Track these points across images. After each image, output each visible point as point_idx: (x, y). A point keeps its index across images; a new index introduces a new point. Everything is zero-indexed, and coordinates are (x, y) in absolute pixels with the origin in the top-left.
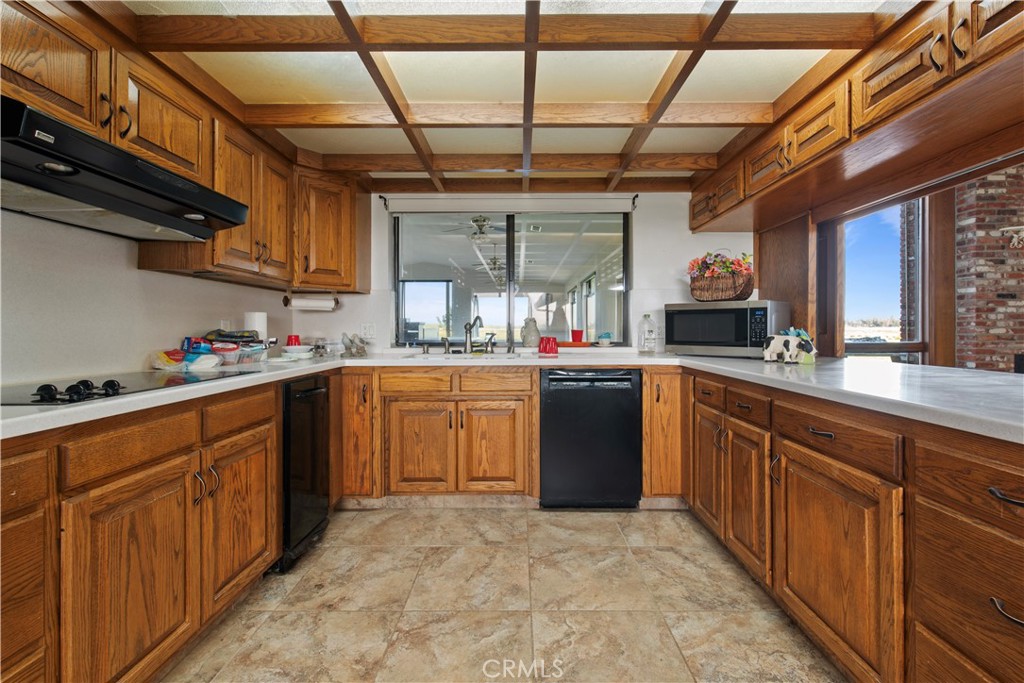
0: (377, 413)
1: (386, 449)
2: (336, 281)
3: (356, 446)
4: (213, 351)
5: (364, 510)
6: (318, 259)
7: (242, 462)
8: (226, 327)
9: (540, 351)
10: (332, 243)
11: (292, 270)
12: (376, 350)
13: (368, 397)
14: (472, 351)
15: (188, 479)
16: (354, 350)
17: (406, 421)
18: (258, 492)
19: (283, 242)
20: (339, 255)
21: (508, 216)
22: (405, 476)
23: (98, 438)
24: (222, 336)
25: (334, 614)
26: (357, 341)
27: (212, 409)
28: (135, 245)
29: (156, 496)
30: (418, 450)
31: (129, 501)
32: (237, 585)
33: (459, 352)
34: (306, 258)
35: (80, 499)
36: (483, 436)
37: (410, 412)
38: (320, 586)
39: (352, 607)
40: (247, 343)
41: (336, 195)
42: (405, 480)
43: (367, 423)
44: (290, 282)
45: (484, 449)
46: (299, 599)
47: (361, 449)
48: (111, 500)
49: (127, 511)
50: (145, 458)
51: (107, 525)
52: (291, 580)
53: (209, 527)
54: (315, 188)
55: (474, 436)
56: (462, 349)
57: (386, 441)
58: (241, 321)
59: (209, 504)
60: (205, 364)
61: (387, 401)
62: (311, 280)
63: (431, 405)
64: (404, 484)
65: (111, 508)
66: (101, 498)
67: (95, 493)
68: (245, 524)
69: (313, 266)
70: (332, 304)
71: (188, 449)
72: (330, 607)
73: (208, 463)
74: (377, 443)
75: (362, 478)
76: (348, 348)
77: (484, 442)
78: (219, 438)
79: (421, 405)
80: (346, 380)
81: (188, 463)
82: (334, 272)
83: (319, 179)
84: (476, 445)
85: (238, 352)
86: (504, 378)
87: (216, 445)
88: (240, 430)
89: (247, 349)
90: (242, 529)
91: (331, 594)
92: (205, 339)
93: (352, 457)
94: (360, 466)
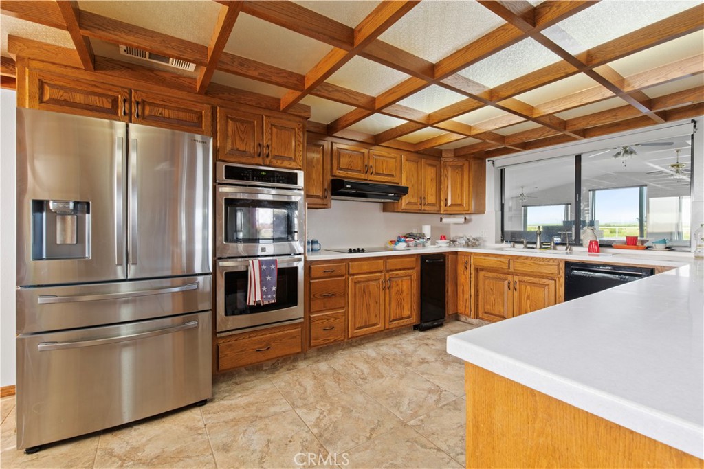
0: (473, 275)
1: (477, 295)
2: (461, 209)
3: (463, 290)
4: (405, 241)
5: (468, 323)
6: (452, 200)
7: (400, 281)
8: (415, 232)
9: (589, 251)
10: (459, 191)
11: (440, 206)
12: (488, 244)
13: (468, 267)
14: (541, 247)
15: (381, 281)
16: (470, 244)
17: (486, 282)
18: (407, 294)
19: (434, 194)
20: (462, 196)
21: (576, 156)
22: (486, 310)
23: (356, 263)
24: (411, 236)
25: (426, 347)
26: (471, 239)
27: (388, 260)
28: (382, 204)
29: (371, 283)
30: (492, 298)
31: (363, 282)
32: (398, 323)
33: (533, 248)
34: (446, 200)
35: (352, 277)
36: (528, 298)
37: (489, 277)
38: (428, 339)
39: (434, 348)
40: (418, 239)
41: (462, 167)
42: (486, 313)
43: (468, 280)
44: (439, 211)
45: (528, 306)
46: (419, 339)
47: (465, 292)
48: (360, 280)
49: (363, 284)
50: (368, 271)
51: (358, 285)
52: (421, 334)
53: (387, 299)
54: (451, 166)
55: (523, 297)
56: (534, 246)
57: (477, 291)
58: (421, 229)
59: (387, 291)
60: (402, 246)
61: (478, 270)
62: (448, 209)
63: (499, 275)
64: (485, 315)
65: (359, 282)
66: (356, 278)
67: (356, 277)
68: (401, 304)
69: (449, 203)
70: (463, 220)
71: (381, 272)
72: (427, 345)
73: (387, 278)
74: (473, 290)
75: (465, 306)
76: (467, 243)
77: (528, 301)
78: (391, 271)
79: (494, 274)
80: (459, 257)
81: (381, 276)
82: (461, 205)
83: (453, 161)
84: (524, 302)
85: (414, 242)
86: (540, 264)
87: (391, 273)
88: (400, 270)
89: (418, 241)
90: (400, 304)
91: (430, 342)
92: (405, 237)
93: (461, 295)
94: (465, 300)
